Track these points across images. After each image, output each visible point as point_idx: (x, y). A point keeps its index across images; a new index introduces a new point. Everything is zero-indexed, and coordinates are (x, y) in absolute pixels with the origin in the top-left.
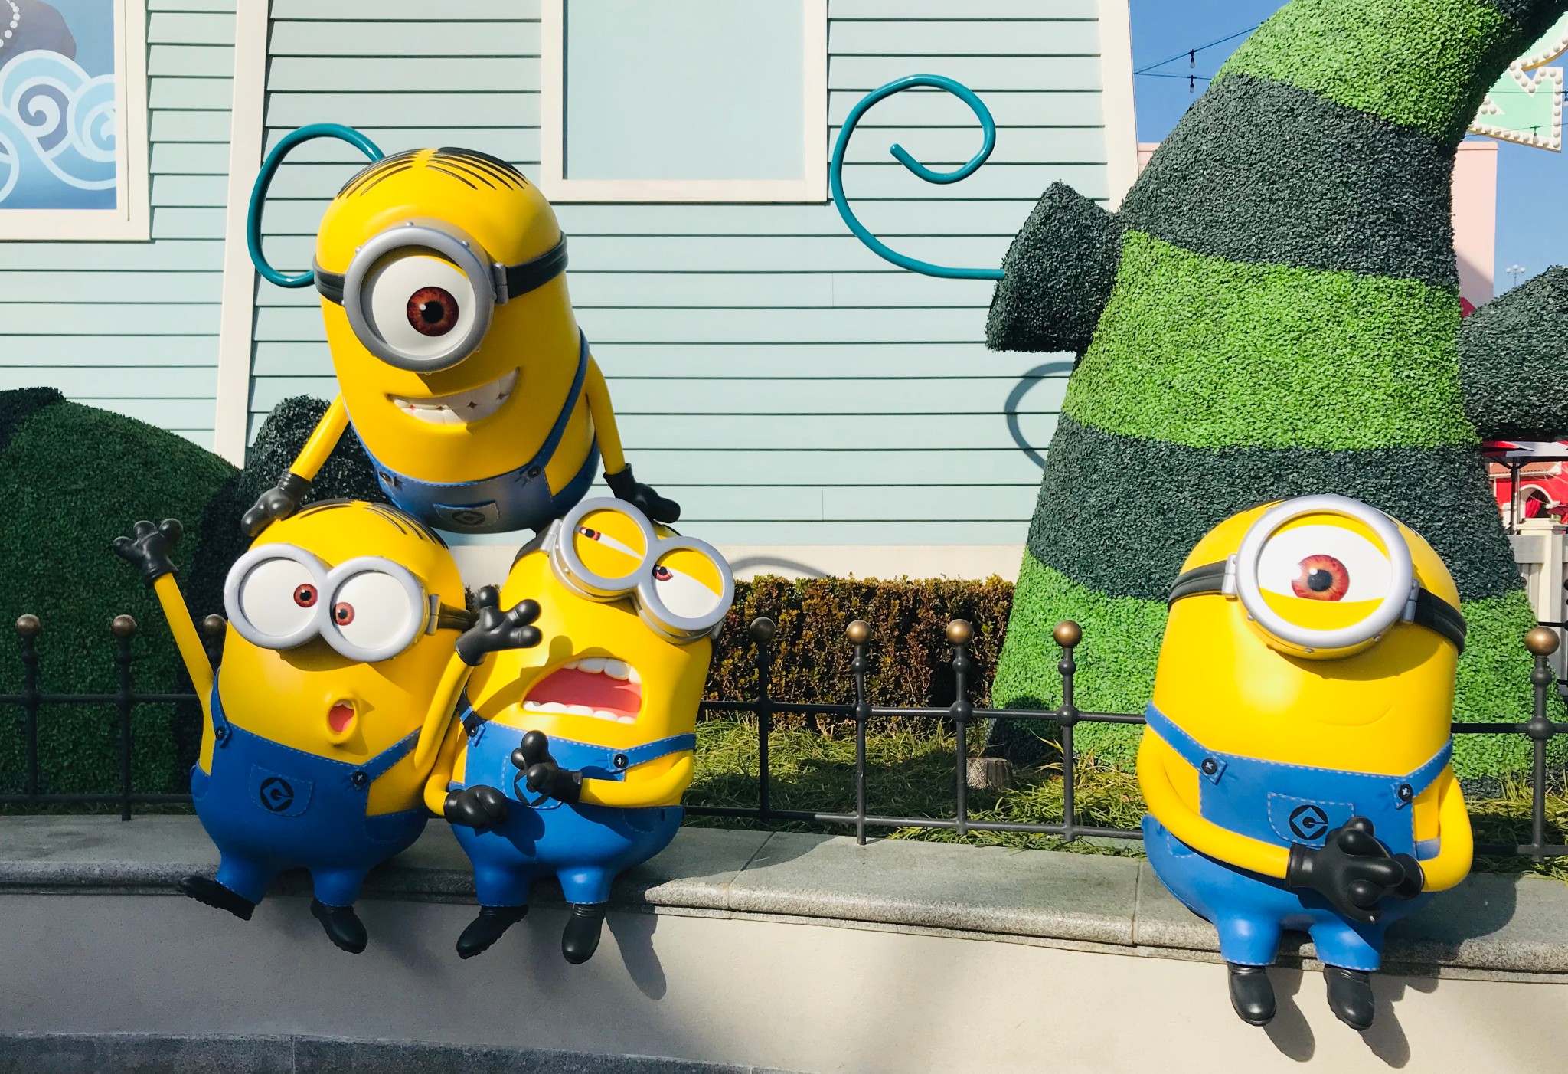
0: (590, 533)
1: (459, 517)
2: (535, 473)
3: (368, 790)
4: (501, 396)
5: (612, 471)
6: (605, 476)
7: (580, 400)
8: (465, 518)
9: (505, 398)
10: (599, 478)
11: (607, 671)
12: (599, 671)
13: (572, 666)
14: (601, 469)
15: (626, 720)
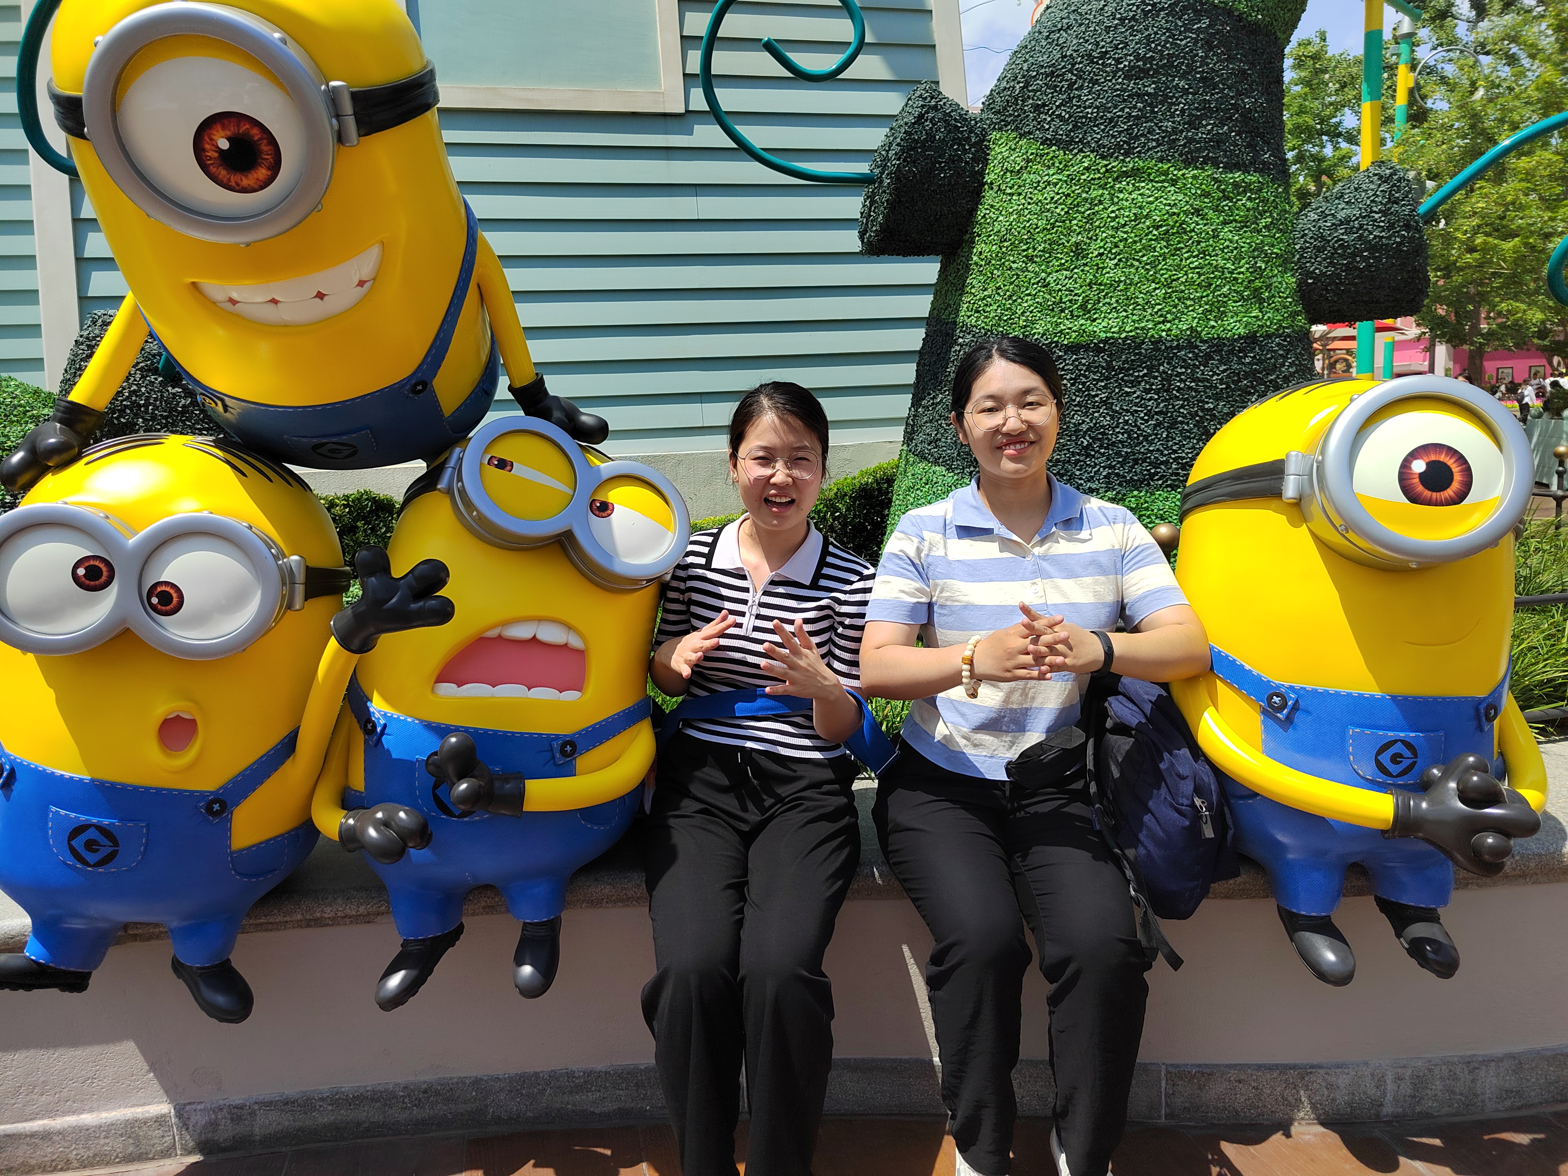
0: (503, 464)
1: (322, 450)
2: (420, 388)
3: (231, 821)
4: (361, 283)
5: (518, 385)
6: (510, 388)
7: (472, 293)
8: (332, 451)
9: (367, 285)
10: (502, 392)
11: (539, 637)
12: (530, 636)
13: (493, 633)
14: (503, 382)
15: (571, 696)
